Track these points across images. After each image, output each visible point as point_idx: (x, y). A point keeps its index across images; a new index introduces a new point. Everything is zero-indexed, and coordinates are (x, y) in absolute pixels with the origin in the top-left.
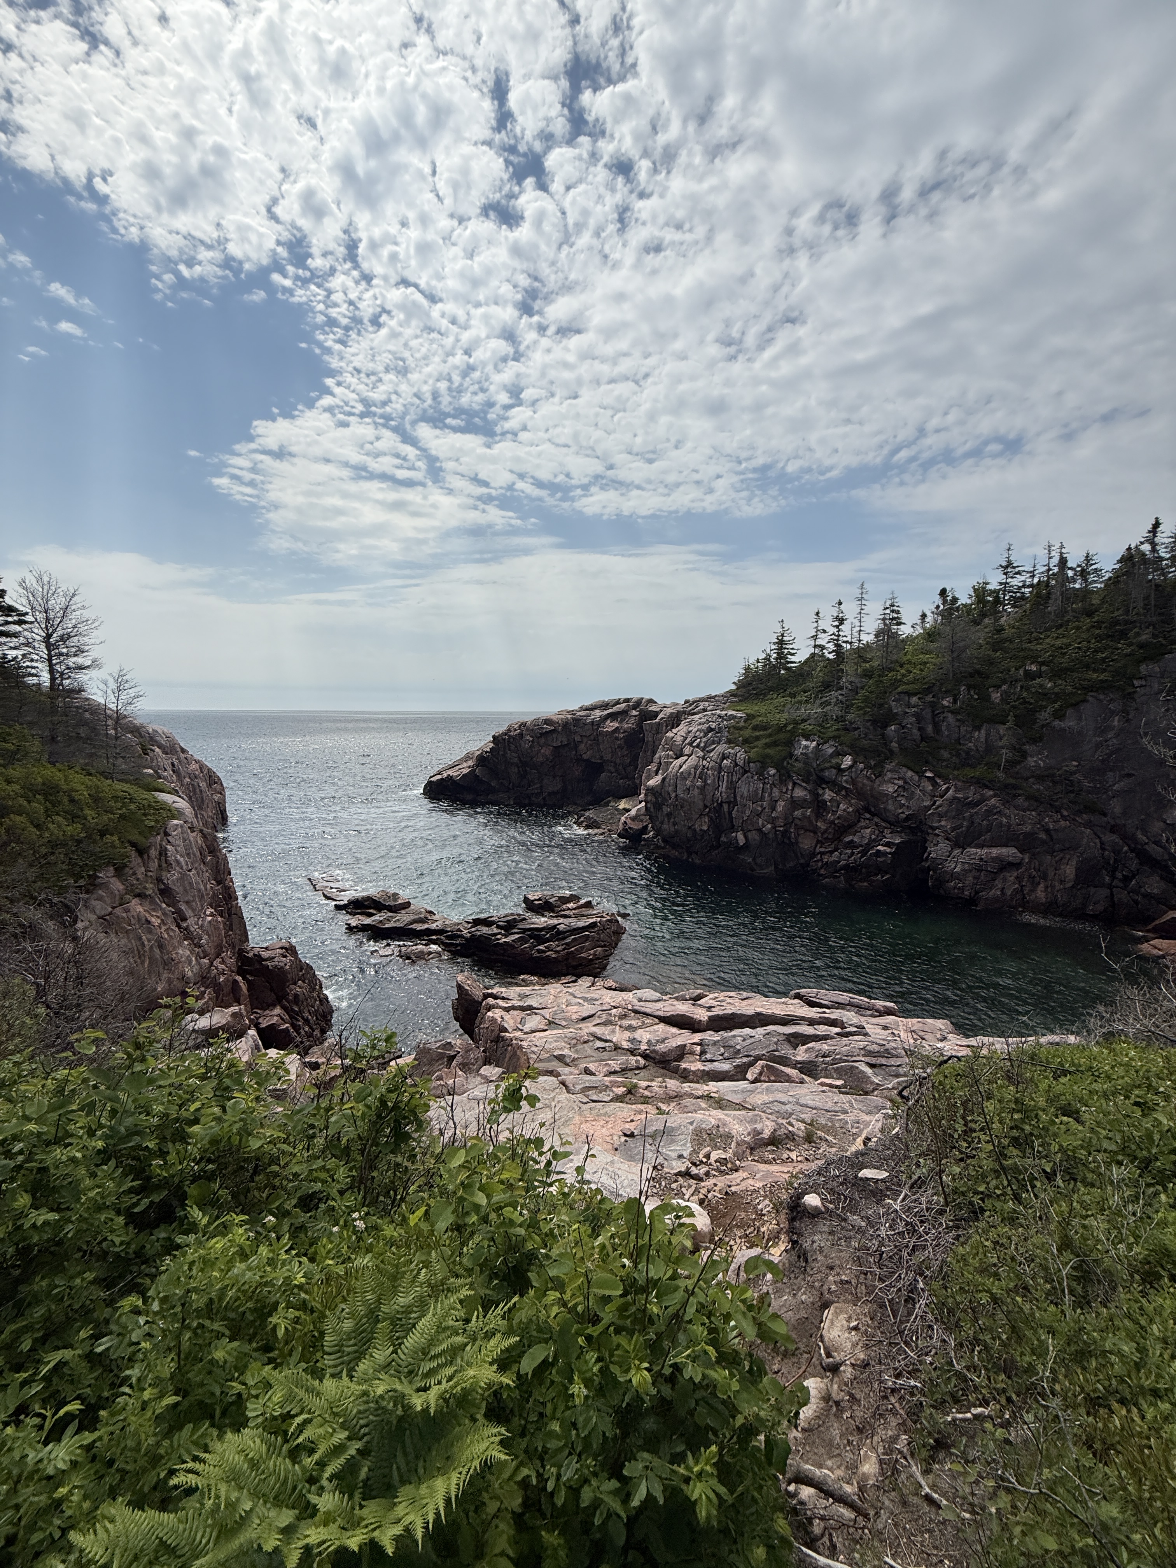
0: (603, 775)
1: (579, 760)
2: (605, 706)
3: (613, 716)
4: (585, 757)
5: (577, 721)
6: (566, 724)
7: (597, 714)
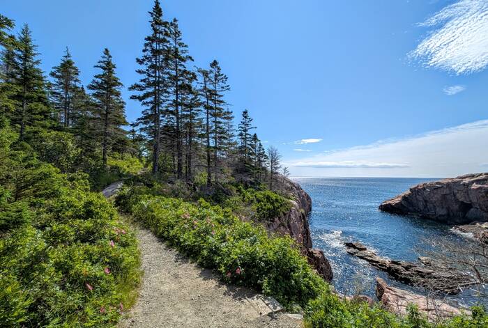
0: (472, 209)
1: (457, 201)
2: (473, 176)
3: (478, 182)
4: (460, 200)
5: (455, 183)
6: (448, 184)
7: (467, 181)
